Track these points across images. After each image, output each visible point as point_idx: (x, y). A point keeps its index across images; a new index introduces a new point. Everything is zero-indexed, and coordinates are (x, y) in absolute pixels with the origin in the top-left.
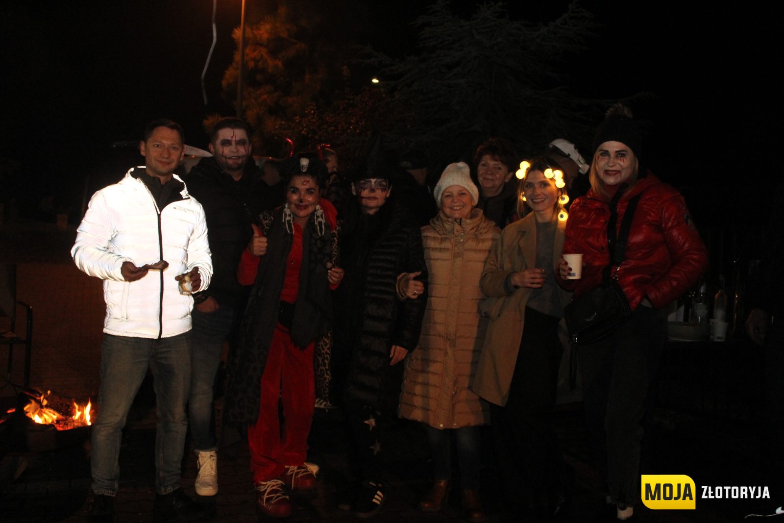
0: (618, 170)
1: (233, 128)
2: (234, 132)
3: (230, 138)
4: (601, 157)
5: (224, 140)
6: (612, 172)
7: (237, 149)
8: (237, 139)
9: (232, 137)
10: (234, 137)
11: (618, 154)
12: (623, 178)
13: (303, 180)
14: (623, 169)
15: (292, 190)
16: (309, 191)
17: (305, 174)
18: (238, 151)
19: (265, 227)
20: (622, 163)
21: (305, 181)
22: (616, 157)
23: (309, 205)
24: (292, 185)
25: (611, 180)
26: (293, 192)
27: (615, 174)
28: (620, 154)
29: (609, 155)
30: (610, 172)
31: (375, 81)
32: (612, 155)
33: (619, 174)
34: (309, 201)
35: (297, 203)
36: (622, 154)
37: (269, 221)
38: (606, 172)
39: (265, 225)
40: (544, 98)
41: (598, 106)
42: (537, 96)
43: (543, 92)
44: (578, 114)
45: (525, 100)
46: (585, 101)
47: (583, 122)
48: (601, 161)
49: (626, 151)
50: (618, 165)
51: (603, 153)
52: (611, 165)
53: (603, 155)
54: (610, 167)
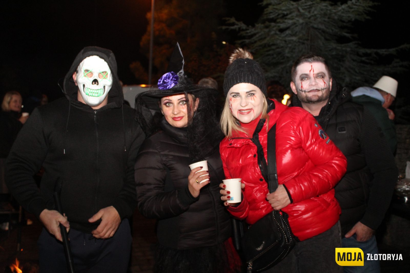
0: (250, 108)
1: (311, 62)
2: (312, 66)
3: (307, 72)
4: (233, 99)
5: (302, 75)
6: (246, 111)
7: (315, 82)
8: (316, 72)
9: (310, 71)
10: (312, 70)
11: (248, 95)
12: (255, 114)
14: (254, 106)
18: (316, 84)
20: (253, 102)
22: (247, 96)
25: (246, 119)
27: (249, 113)
28: (251, 94)
29: (240, 96)
30: (244, 111)
31: (224, 43)
32: (243, 96)
33: (252, 112)
36: (252, 94)
38: (240, 111)
40: (344, 49)
41: (377, 53)
42: (339, 48)
43: (343, 45)
44: (364, 59)
45: (330, 50)
46: (368, 51)
47: (367, 63)
48: (234, 102)
49: (255, 91)
50: (249, 104)
51: (235, 95)
52: (244, 105)
53: (235, 97)
54: (243, 107)
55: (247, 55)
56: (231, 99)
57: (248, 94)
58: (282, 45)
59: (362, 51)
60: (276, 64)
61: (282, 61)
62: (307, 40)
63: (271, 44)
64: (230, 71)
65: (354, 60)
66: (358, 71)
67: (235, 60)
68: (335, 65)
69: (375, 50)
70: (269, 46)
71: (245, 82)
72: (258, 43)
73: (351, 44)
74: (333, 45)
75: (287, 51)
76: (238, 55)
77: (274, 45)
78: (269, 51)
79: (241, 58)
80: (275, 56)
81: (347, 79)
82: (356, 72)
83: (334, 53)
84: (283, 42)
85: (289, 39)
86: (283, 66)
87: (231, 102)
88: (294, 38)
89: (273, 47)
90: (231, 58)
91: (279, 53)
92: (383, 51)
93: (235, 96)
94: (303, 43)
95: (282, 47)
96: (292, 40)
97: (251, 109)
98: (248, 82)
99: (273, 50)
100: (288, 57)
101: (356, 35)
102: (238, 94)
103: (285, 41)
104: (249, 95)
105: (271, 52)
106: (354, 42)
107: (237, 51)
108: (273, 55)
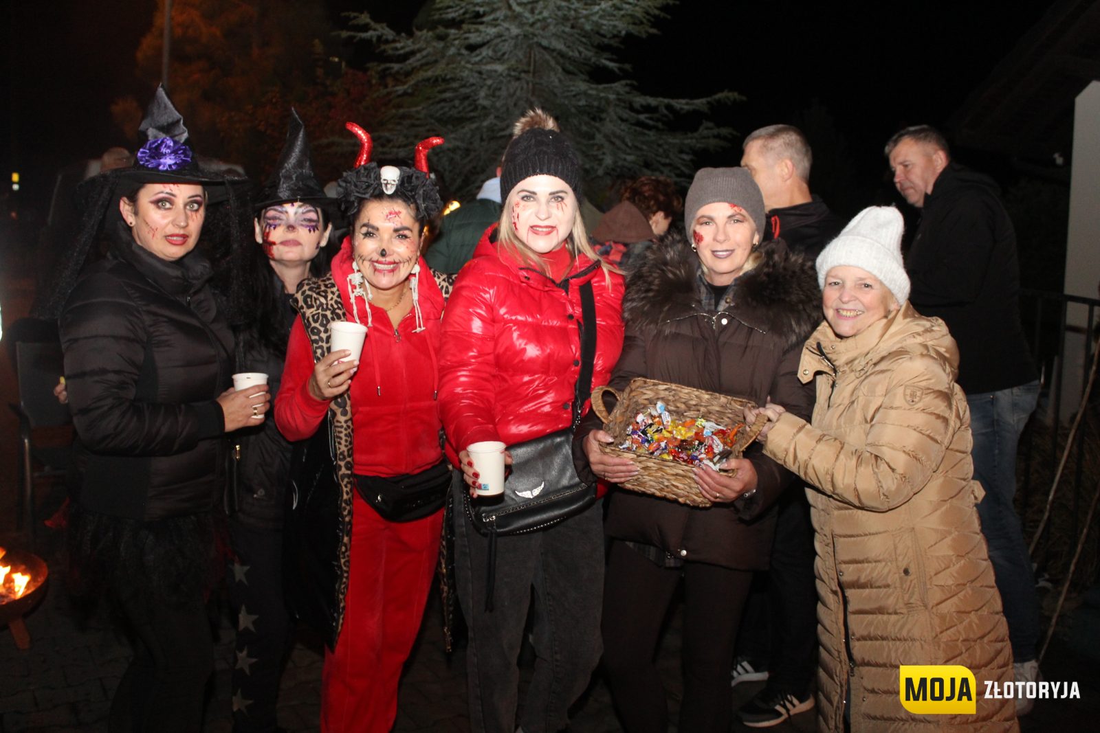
0: (553, 225)
4: (522, 203)
6: (545, 230)
13: (387, 211)
14: (560, 223)
15: (364, 230)
16: (400, 233)
17: (391, 197)
19: (310, 324)
20: (559, 213)
21: (391, 213)
22: (550, 201)
23: (400, 262)
24: (366, 221)
26: (368, 235)
27: (549, 233)
28: (557, 197)
29: (537, 199)
32: (543, 199)
33: (555, 233)
34: (398, 254)
35: (376, 257)
36: (559, 197)
37: (318, 309)
38: (534, 229)
39: (311, 319)
40: (602, 95)
41: (669, 107)
42: (594, 92)
43: (601, 87)
44: (642, 117)
45: (574, 96)
46: (653, 101)
47: (649, 128)
48: (524, 210)
49: (566, 193)
50: (553, 216)
51: (527, 197)
52: (543, 217)
53: (525, 201)
54: (541, 220)
55: (551, 124)
56: (517, 204)
57: (552, 196)
58: (472, 81)
59: (640, 100)
60: (459, 121)
61: (472, 114)
62: (525, 72)
63: (448, 77)
64: (519, 150)
65: (622, 120)
66: (630, 144)
67: (528, 131)
68: (584, 128)
69: (666, 101)
70: (444, 80)
71: (549, 173)
72: (423, 75)
73: (617, 86)
74: (582, 86)
75: (482, 94)
76: (533, 120)
77: (453, 79)
78: (444, 91)
79: (539, 128)
80: (457, 103)
81: (608, 160)
82: (627, 145)
83: (582, 103)
84: (476, 75)
85: (489, 67)
86: (474, 126)
87: (517, 210)
88: (499, 68)
89: (455, 85)
90: (516, 126)
91: (466, 97)
92: (681, 104)
93: (525, 199)
94: (518, 79)
95: (473, 85)
96: (496, 71)
97: (553, 228)
98: (555, 174)
99: (455, 90)
100: (484, 108)
101: (627, 67)
102: (532, 195)
103: (480, 73)
104: (553, 200)
105: (448, 95)
106: (623, 82)
107: (532, 113)
108: (452, 100)
